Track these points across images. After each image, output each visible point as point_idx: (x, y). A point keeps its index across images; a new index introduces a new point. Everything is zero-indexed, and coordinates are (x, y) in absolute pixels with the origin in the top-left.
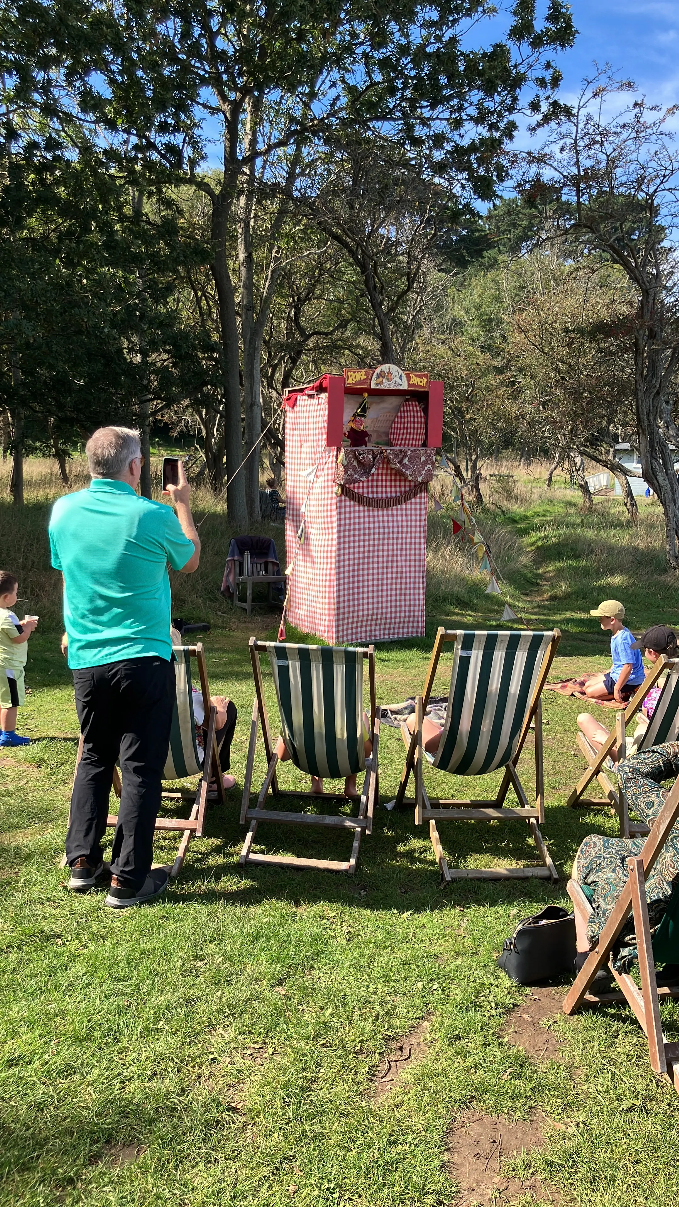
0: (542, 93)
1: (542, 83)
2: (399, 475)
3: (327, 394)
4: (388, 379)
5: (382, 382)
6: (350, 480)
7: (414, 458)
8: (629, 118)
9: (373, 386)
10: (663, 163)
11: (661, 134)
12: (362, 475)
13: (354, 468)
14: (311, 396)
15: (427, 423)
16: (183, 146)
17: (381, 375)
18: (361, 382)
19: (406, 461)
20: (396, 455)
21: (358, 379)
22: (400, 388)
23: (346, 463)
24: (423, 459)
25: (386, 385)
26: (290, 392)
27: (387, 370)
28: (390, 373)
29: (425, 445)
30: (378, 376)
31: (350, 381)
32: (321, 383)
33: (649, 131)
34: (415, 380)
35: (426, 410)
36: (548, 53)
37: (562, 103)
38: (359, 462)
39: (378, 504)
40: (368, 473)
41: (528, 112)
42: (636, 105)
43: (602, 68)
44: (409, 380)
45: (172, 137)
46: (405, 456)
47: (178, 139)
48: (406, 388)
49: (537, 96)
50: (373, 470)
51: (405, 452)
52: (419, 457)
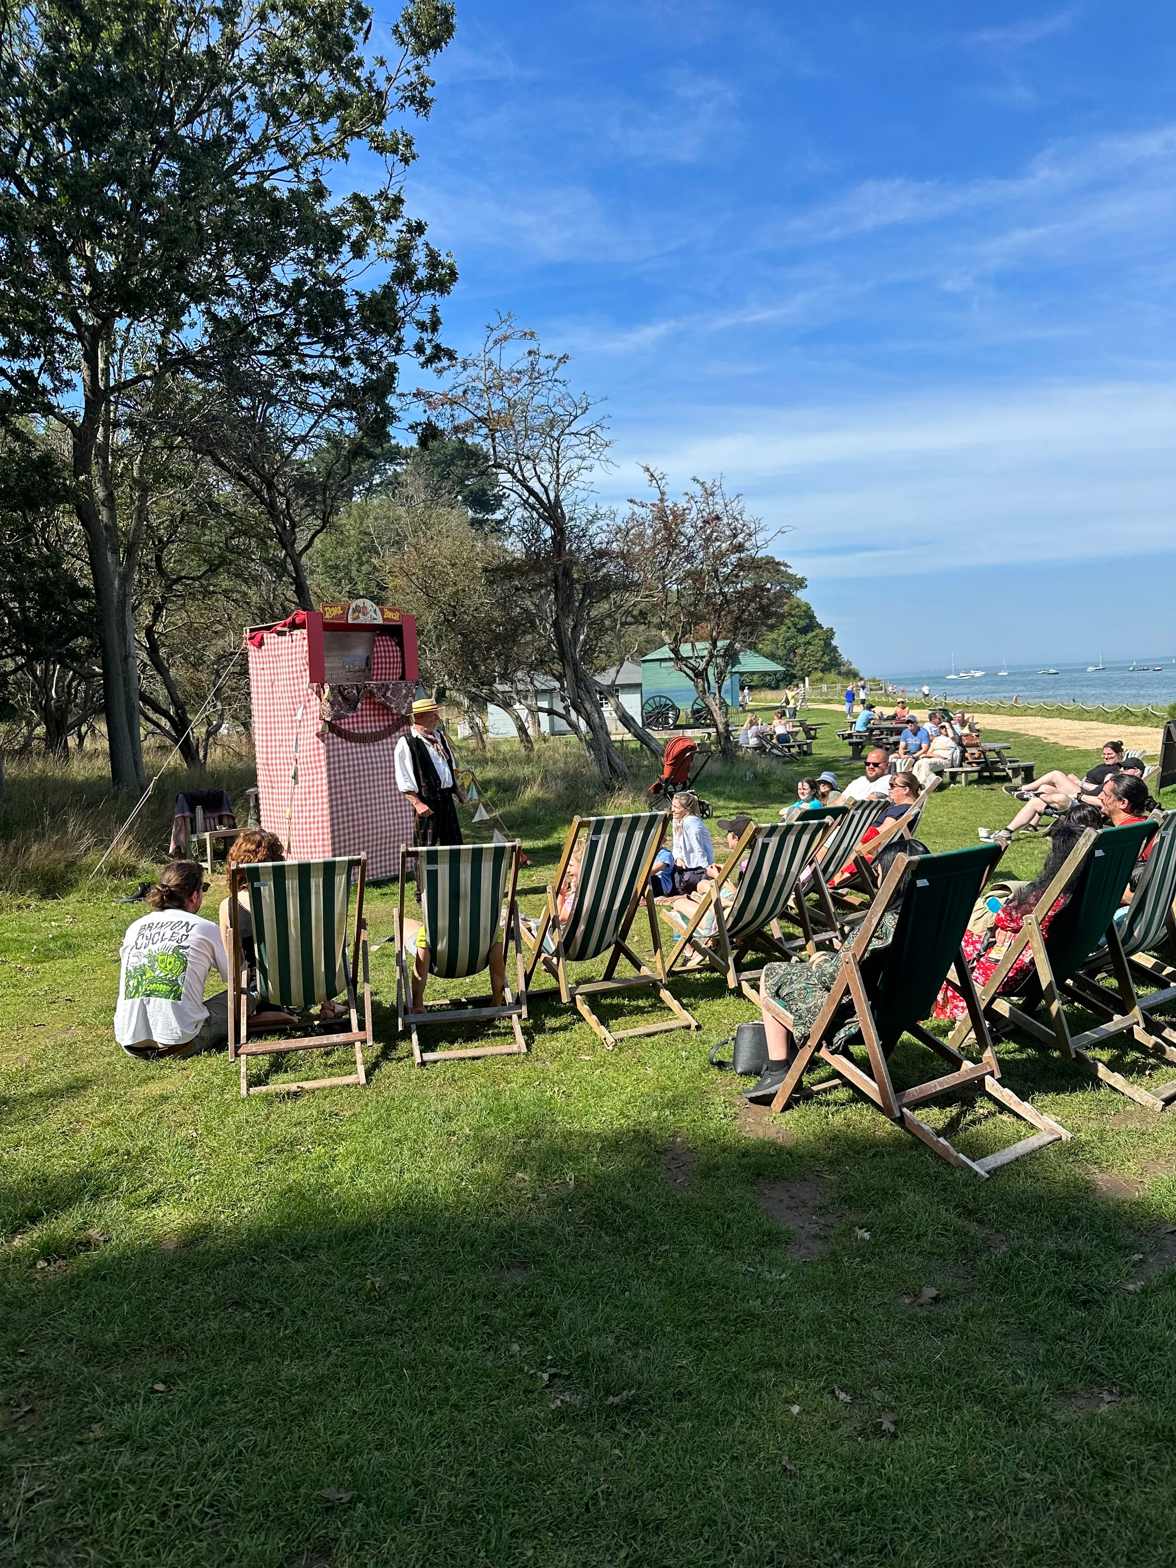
0: (425, 336)
1: (422, 326)
2: (384, 708)
3: (305, 631)
4: (364, 614)
5: (358, 617)
6: (337, 717)
7: (396, 692)
8: (524, 365)
9: (350, 621)
10: (568, 409)
11: (556, 381)
12: (348, 711)
13: (339, 704)
14: (281, 634)
15: (402, 657)
16: (39, 373)
17: (357, 610)
18: (338, 617)
19: (388, 694)
20: (379, 689)
21: (334, 614)
22: (376, 622)
23: (331, 699)
24: (404, 691)
25: (362, 620)
26: (252, 631)
27: (361, 605)
28: (364, 607)
29: (403, 678)
30: (354, 612)
31: (327, 616)
32: (294, 619)
33: (545, 378)
34: (389, 615)
35: (400, 644)
36: (428, 299)
37: (443, 346)
38: (344, 698)
39: (363, 739)
40: (355, 709)
41: (414, 353)
42: (530, 353)
43: (505, 317)
44: (383, 615)
45: (26, 363)
46: (388, 689)
47: (35, 365)
48: (381, 622)
49: (421, 339)
50: (359, 705)
51: (388, 686)
52: (401, 690)
